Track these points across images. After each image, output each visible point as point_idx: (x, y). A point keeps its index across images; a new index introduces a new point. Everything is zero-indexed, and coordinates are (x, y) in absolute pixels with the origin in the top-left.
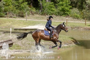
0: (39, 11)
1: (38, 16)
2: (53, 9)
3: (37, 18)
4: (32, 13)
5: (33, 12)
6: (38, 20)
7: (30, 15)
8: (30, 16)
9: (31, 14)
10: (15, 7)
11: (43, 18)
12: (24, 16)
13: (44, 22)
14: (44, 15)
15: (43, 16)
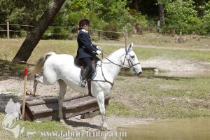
0: (157, 24)
1: (153, 35)
2: (193, 19)
3: (151, 41)
4: (138, 29)
5: (140, 26)
6: (153, 47)
7: (134, 33)
8: (134, 36)
9: (135, 31)
10: (95, 14)
11: (166, 42)
12: (118, 35)
13: (170, 50)
14: (169, 34)
15: (167, 37)
